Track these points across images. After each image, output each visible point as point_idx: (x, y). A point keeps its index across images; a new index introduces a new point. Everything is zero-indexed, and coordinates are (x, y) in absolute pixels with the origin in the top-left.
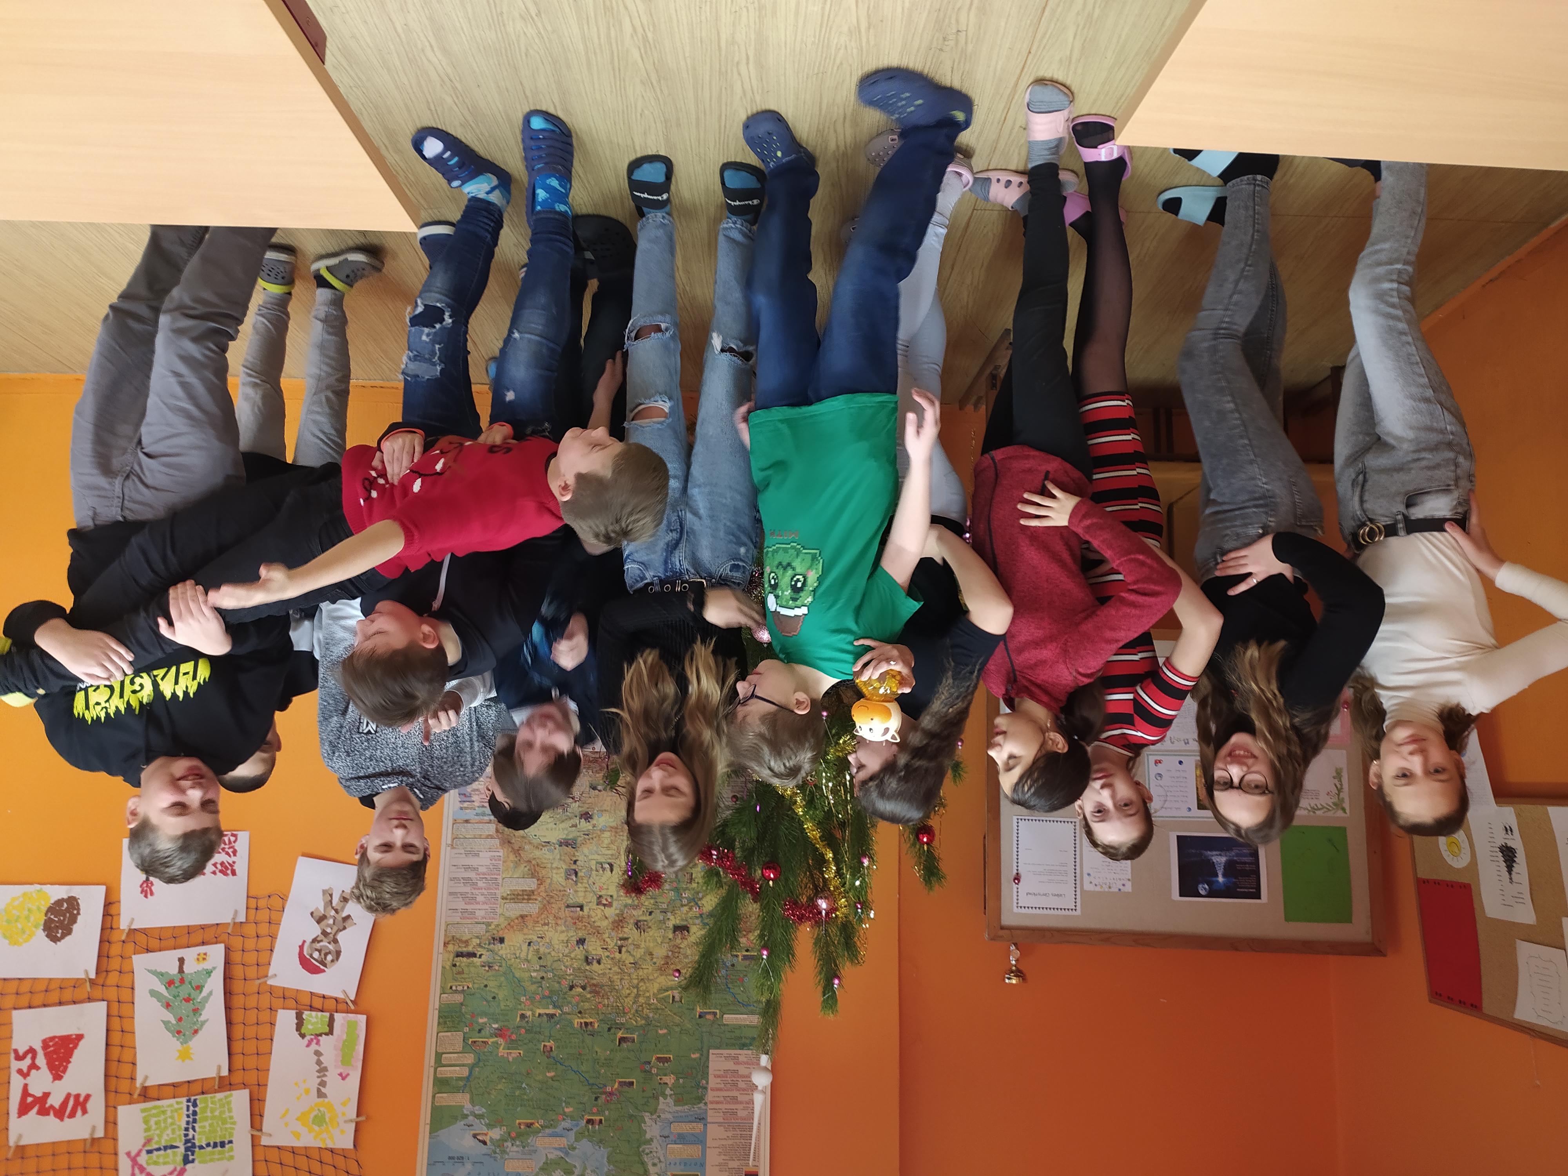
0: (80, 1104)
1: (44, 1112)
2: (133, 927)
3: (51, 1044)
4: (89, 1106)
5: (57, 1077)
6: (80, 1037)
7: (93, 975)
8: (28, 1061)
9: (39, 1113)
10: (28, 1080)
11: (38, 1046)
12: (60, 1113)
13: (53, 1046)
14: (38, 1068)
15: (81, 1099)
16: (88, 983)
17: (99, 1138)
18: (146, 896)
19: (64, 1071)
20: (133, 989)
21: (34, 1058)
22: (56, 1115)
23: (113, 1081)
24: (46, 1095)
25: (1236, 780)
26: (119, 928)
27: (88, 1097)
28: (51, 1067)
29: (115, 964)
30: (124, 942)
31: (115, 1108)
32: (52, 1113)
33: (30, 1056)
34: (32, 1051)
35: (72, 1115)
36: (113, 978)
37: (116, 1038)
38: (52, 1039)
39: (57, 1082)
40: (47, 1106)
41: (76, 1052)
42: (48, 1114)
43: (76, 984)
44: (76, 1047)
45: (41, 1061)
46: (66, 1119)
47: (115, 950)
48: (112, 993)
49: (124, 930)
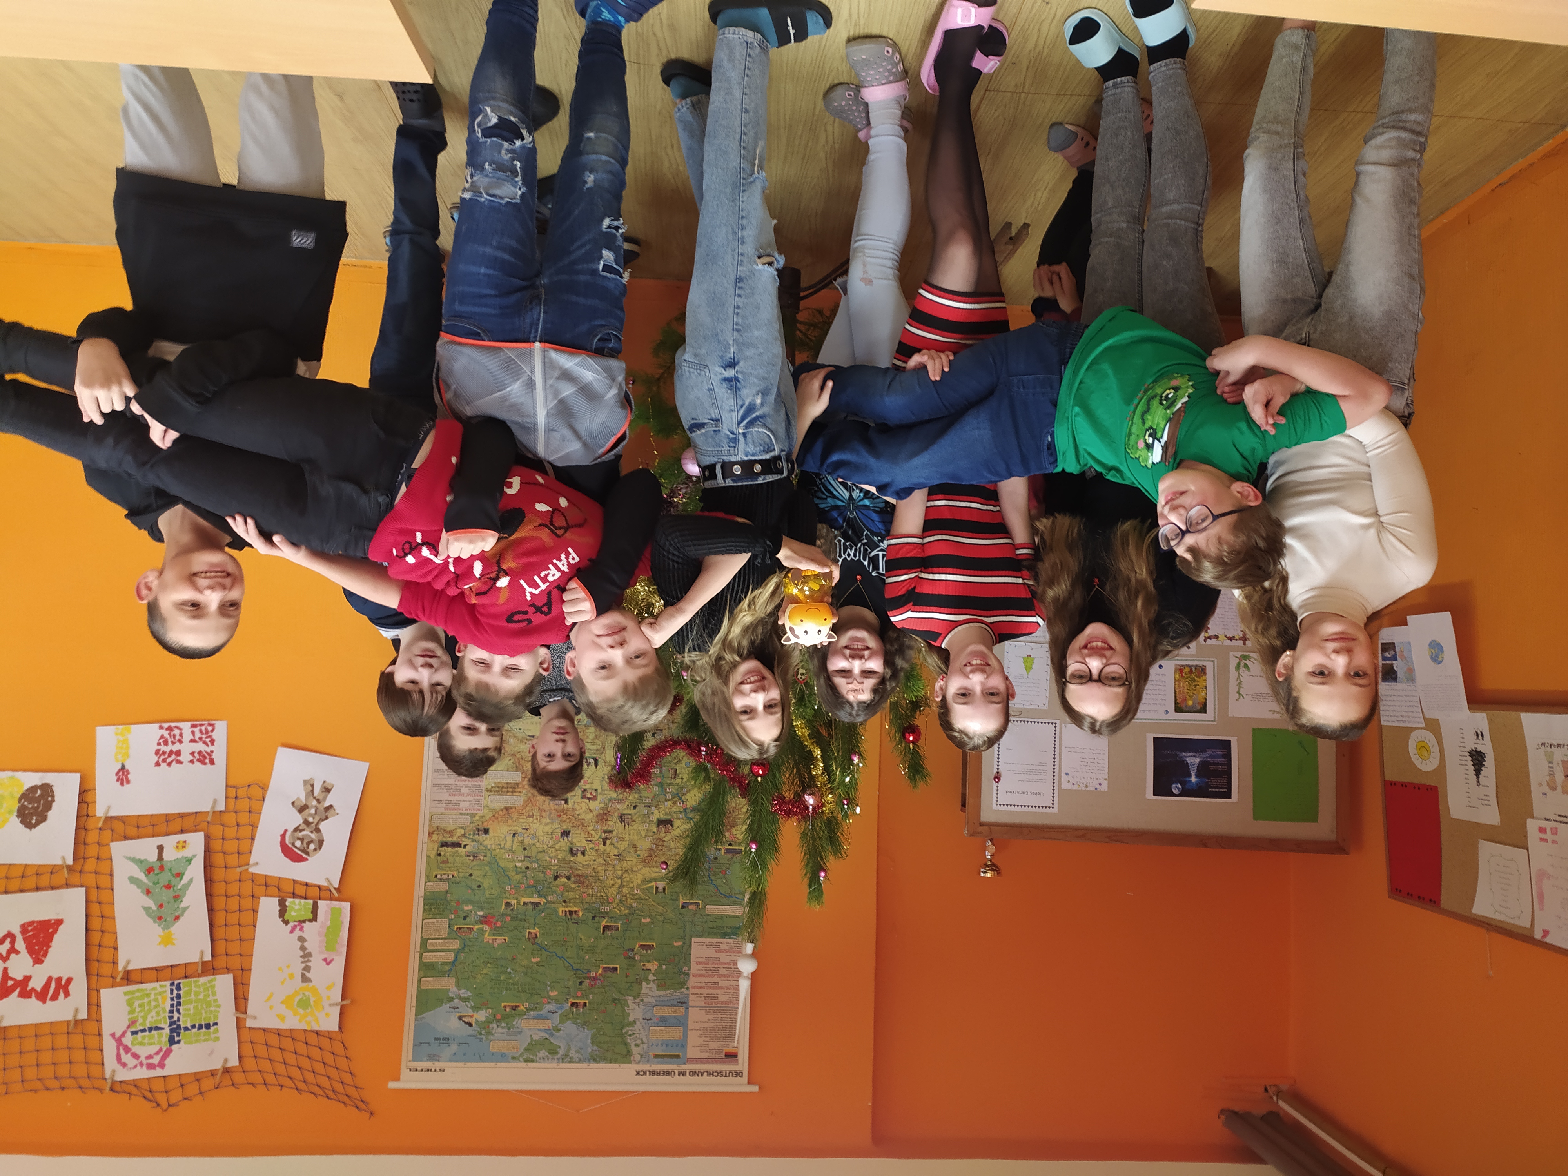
0: (62, 987)
1: (25, 994)
2: (111, 814)
3: (30, 928)
4: (71, 988)
5: (38, 961)
6: (59, 922)
7: (70, 862)
8: (7, 945)
9: (21, 995)
10: (8, 964)
11: (16, 931)
12: (42, 996)
13: (31, 930)
14: (17, 952)
15: (63, 982)
16: (65, 870)
17: (82, 1020)
18: (122, 784)
19: (45, 954)
20: (111, 875)
21: (13, 942)
22: (38, 998)
23: (95, 964)
24: (27, 979)
25: (1095, 673)
26: (95, 816)
27: (69, 980)
28: (31, 951)
29: (92, 850)
30: (100, 829)
31: (98, 991)
32: (33, 995)
33: (8, 940)
34: (10, 936)
35: (55, 997)
36: (91, 865)
37: (96, 923)
38: (31, 923)
39: (37, 966)
40: (29, 988)
41: (56, 936)
42: (30, 997)
43: (53, 870)
44: (55, 931)
45: (20, 945)
46: (48, 1002)
47: (92, 837)
48: (91, 880)
49: (100, 818)
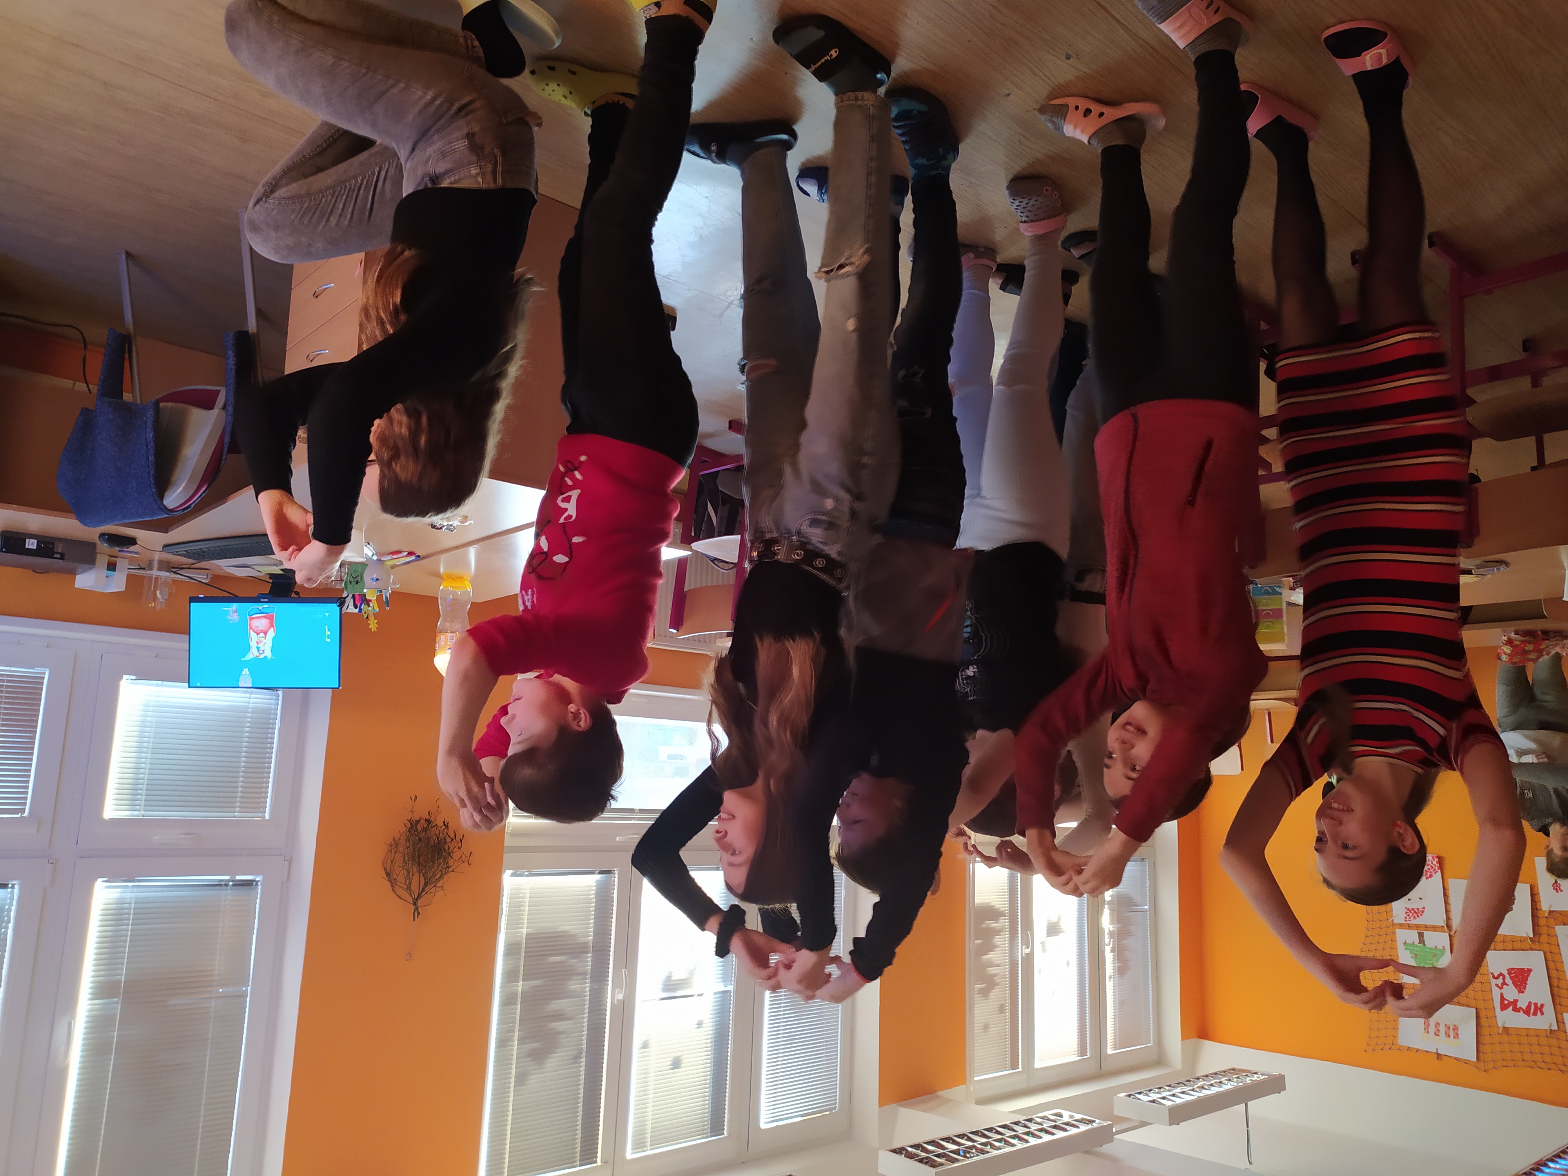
0: (1539, 1009)
1: (1516, 1010)
2: (1552, 909)
3: (1513, 972)
4: (1544, 1010)
5: (1521, 991)
6: (1530, 970)
7: (1531, 936)
8: (1500, 980)
9: (1513, 1010)
10: (1503, 991)
11: (1505, 973)
12: (1527, 1012)
14: (1507, 985)
15: (1539, 1006)
16: (1529, 940)
17: (1555, 1030)
18: (1557, 891)
19: (1525, 988)
20: (1558, 946)
21: (1504, 979)
22: (1524, 1012)
23: (1557, 999)
24: (1516, 1001)
26: (1542, 909)
27: (1542, 1006)
28: (1516, 986)
29: (1544, 930)
30: (1546, 917)
31: (1562, 1014)
32: (1521, 1011)
33: (1501, 977)
34: (1501, 974)
35: (1535, 1014)
36: (1544, 938)
37: (1554, 974)
38: (1513, 969)
39: (1521, 994)
40: (1518, 1007)
41: (1529, 978)
42: (1519, 1012)
43: (1522, 940)
44: (1529, 975)
45: (1508, 980)
46: (1532, 1016)
47: (1542, 922)
48: (1546, 947)
49: (1546, 911)
